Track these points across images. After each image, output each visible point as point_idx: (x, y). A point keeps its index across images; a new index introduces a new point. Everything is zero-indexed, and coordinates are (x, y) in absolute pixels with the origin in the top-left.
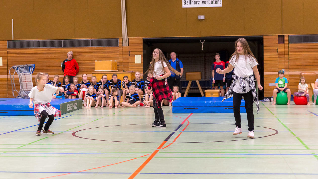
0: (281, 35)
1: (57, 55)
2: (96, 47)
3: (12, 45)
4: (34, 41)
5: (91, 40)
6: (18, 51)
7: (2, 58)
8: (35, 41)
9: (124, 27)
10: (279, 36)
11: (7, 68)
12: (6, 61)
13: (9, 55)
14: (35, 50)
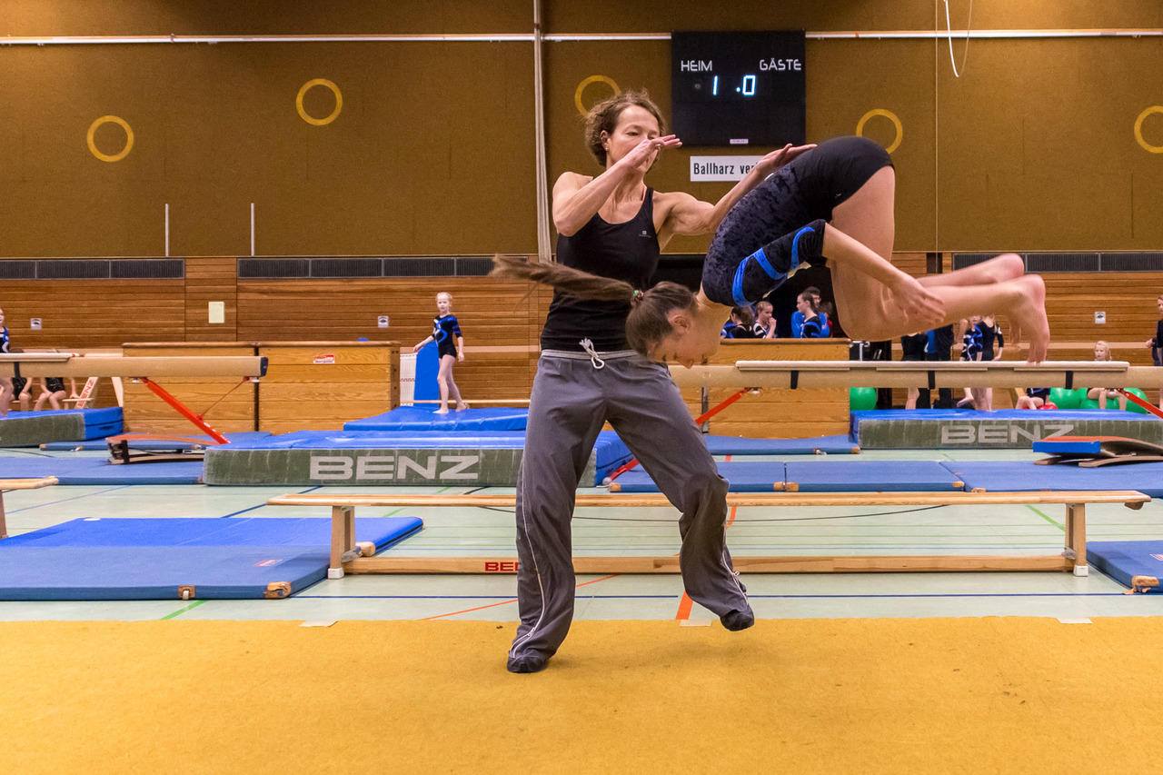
0: (934, 254)
1: (368, 296)
2: (469, 278)
3: (251, 269)
4: (308, 261)
5: (459, 261)
6: (266, 286)
7: (222, 303)
8: (310, 259)
9: (541, 226)
10: (930, 256)
11: (235, 328)
12: (234, 310)
13: (241, 296)
14: (310, 283)
